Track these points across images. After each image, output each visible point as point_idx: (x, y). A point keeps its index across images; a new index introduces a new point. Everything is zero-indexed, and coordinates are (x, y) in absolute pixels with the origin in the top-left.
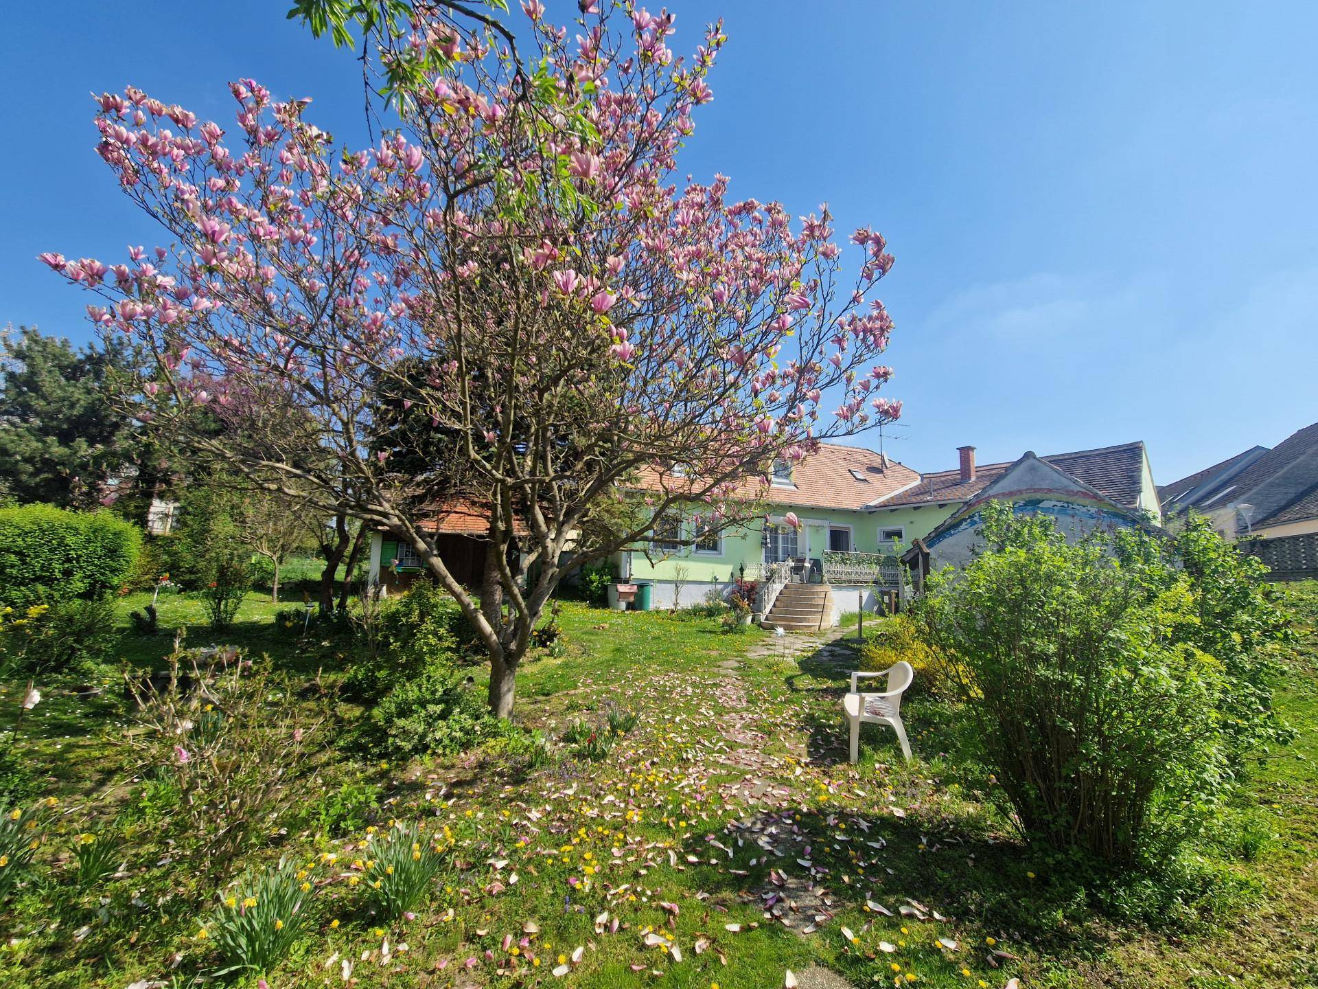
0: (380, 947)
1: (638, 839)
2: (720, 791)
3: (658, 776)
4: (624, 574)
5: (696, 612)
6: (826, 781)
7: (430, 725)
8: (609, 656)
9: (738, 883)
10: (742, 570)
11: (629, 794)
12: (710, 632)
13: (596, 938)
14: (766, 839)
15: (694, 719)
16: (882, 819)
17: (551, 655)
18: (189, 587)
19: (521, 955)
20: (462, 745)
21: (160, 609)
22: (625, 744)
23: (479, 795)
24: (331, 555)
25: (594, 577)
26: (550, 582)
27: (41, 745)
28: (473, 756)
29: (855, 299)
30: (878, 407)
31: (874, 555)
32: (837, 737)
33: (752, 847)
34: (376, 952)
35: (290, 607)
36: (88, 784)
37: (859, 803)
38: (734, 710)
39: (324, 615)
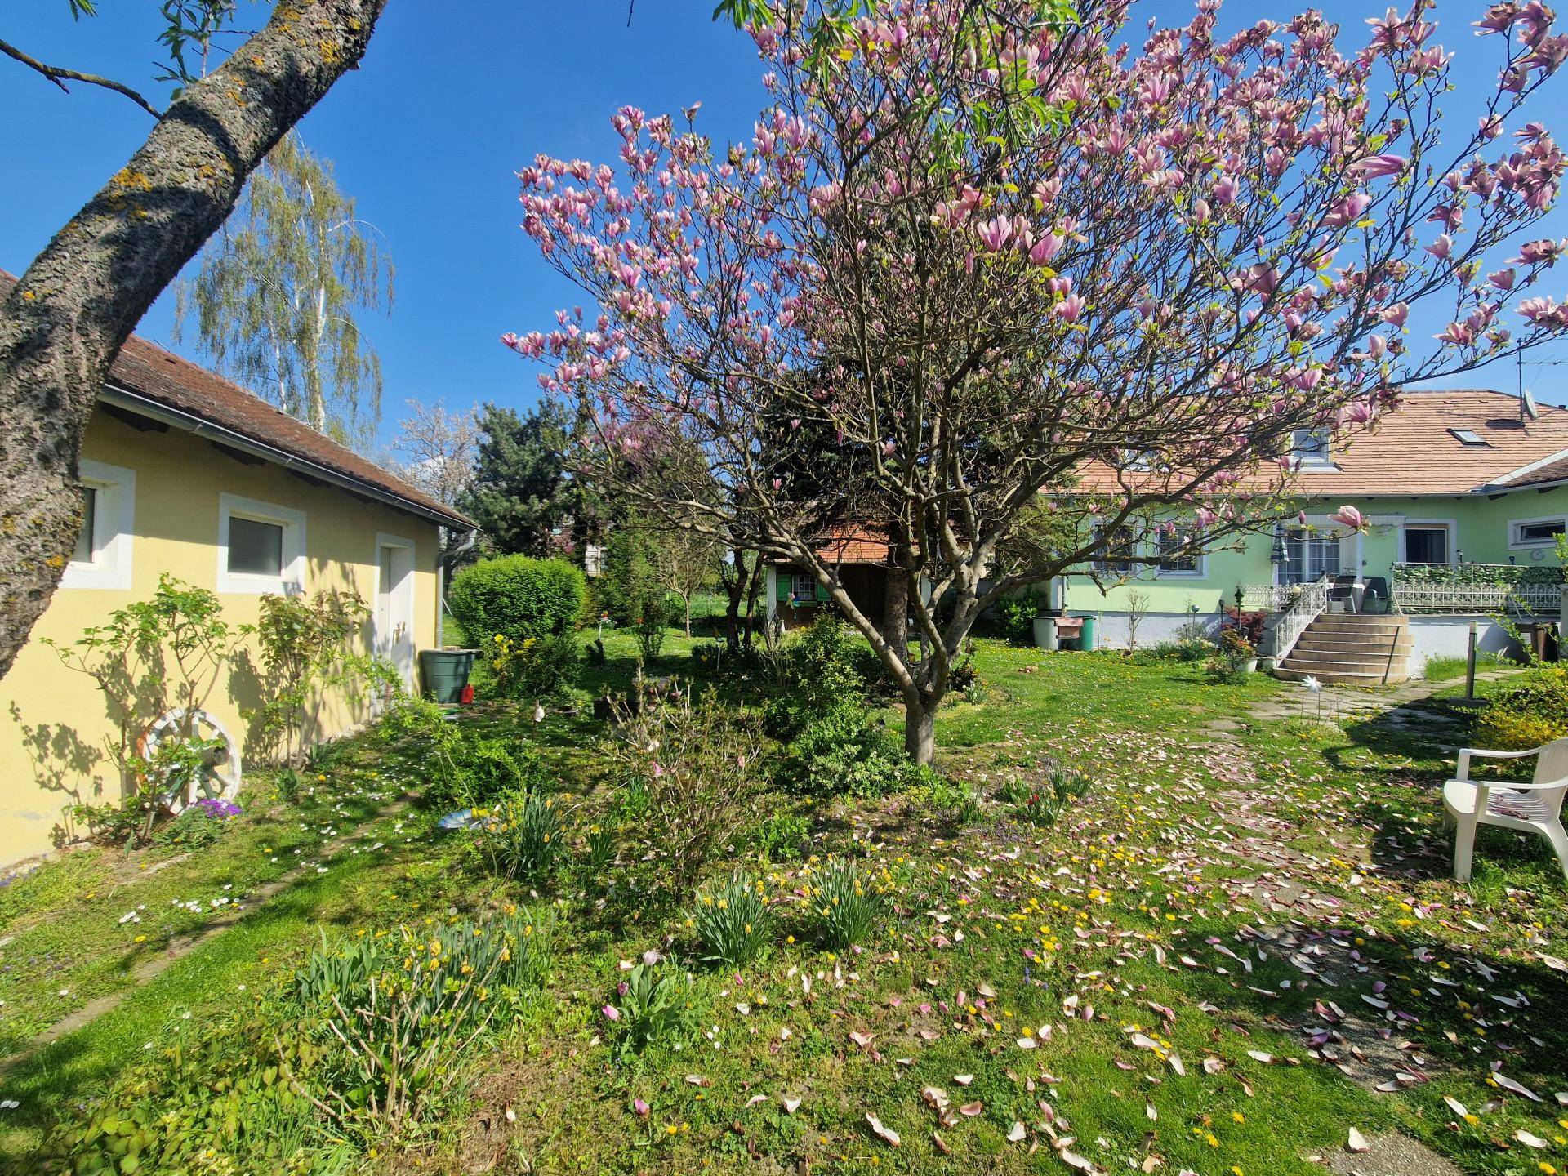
0: (833, 970)
1: (1108, 923)
2: (1224, 886)
3: (1129, 855)
4: (1055, 604)
5: (1163, 653)
6: (1411, 900)
7: (848, 765)
8: (1041, 705)
9: (1262, 1005)
10: (1239, 596)
11: (1089, 870)
12: (1188, 681)
13: (1066, 1020)
14: (1306, 959)
15: (1173, 791)
16: (1521, 967)
17: (968, 700)
18: (622, 623)
19: (977, 1015)
20: (883, 789)
21: (605, 642)
22: (1076, 811)
23: (908, 844)
24: (733, 592)
25: (1014, 609)
26: (968, 615)
27: (548, 751)
28: (896, 802)
29: (1485, 133)
30: (1531, 314)
31: (1501, 568)
32: (1427, 842)
33: (1280, 965)
34: (830, 974)
35: (703, 642)
36: (584, 787)
37: (1474, 939)
38: (1234, 785)
39: (732, 650)
